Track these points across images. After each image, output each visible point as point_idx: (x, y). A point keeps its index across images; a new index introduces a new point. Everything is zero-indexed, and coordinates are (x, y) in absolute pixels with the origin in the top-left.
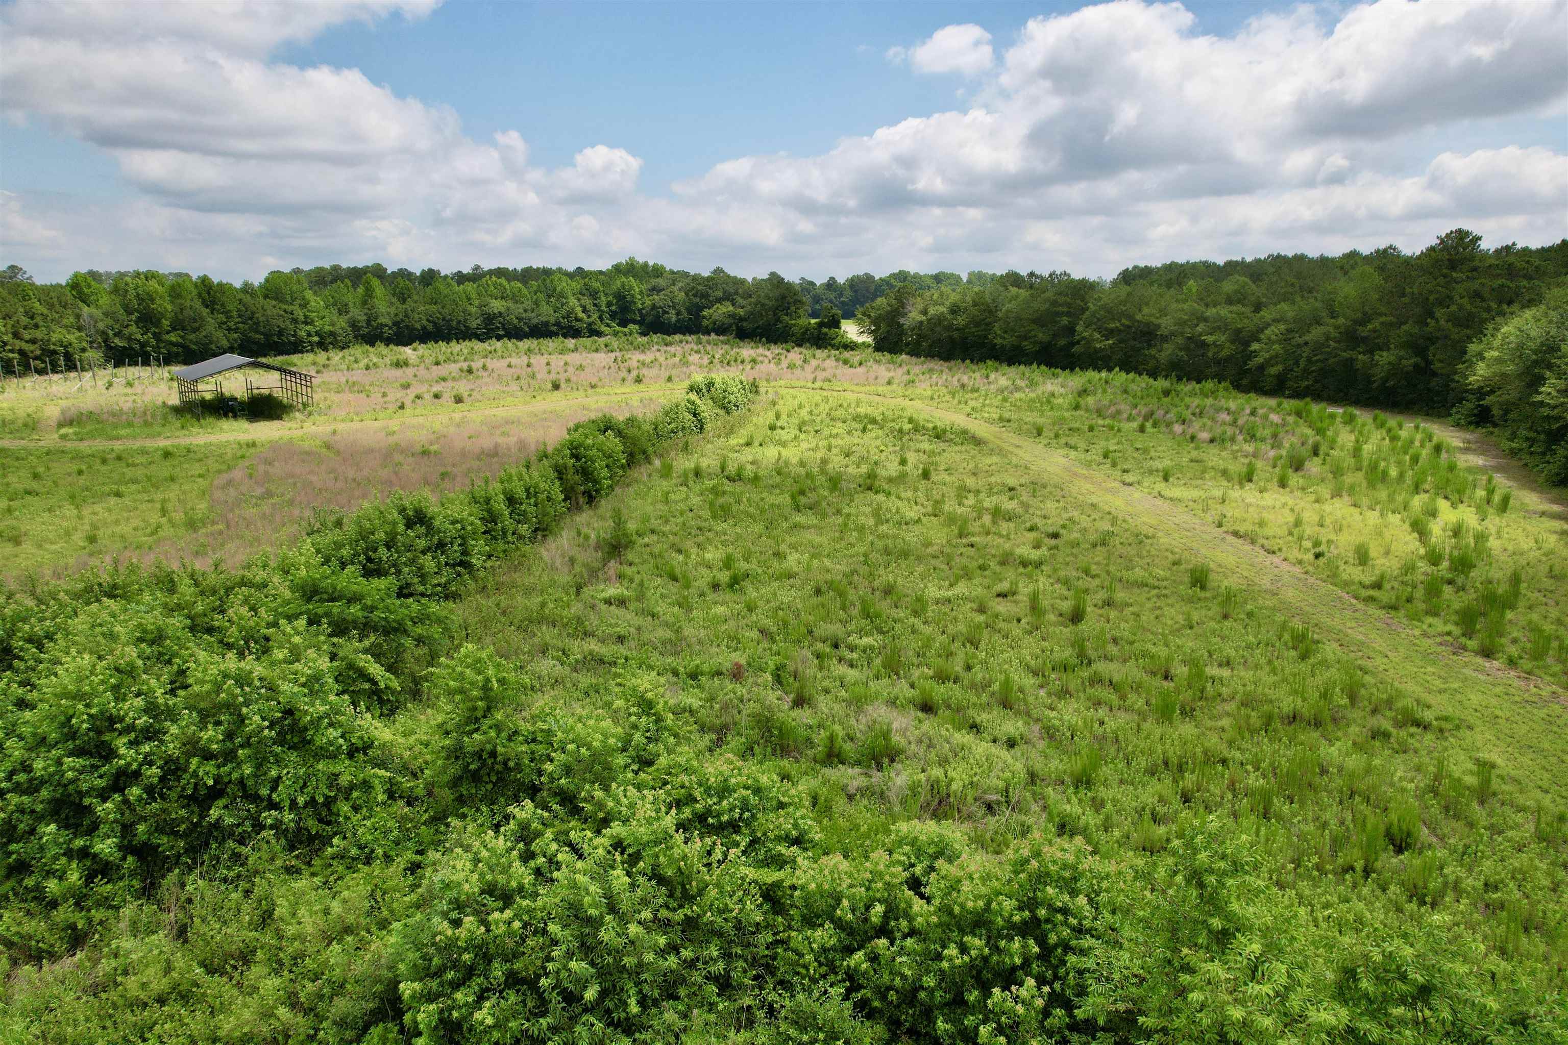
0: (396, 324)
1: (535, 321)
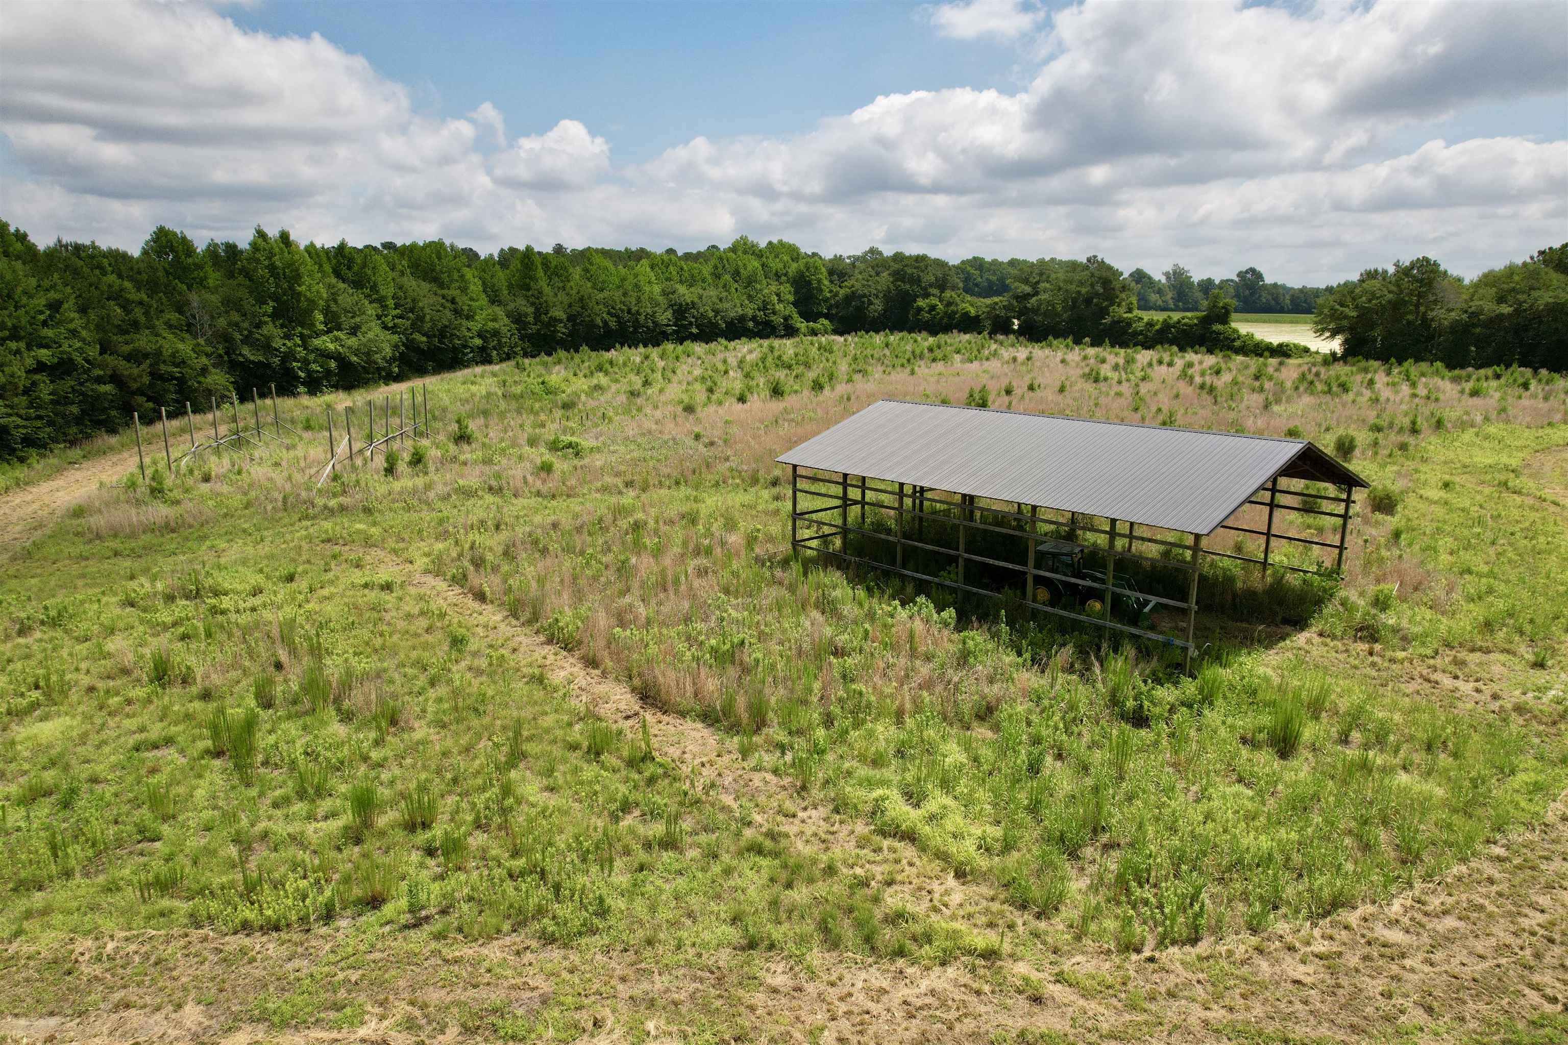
0: (572, 318)
1: (731, 314)
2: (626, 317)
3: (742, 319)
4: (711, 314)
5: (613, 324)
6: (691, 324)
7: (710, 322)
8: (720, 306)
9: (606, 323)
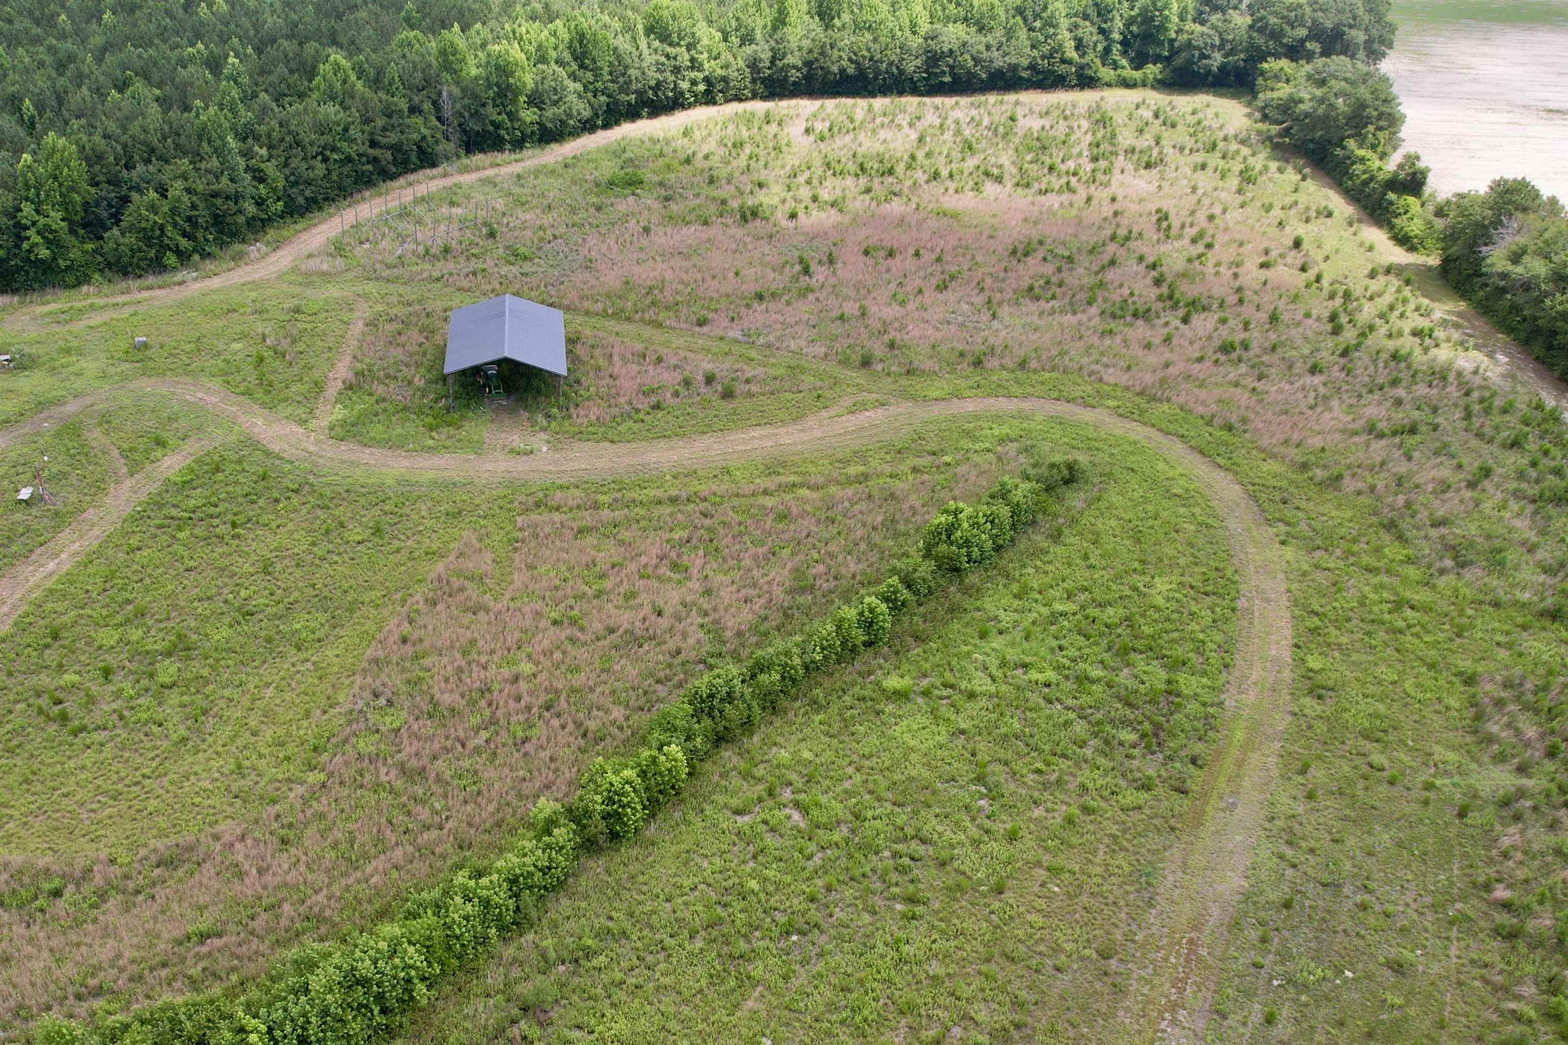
0: (808, 64)
1: (999, 63)
2: (867, 63)
3: (1014, 68)
4: (970, 63)
5: (851, 70)
6: (944, 73)
7: (969, 72)
8: (985, 55)
9: (843, 71)
